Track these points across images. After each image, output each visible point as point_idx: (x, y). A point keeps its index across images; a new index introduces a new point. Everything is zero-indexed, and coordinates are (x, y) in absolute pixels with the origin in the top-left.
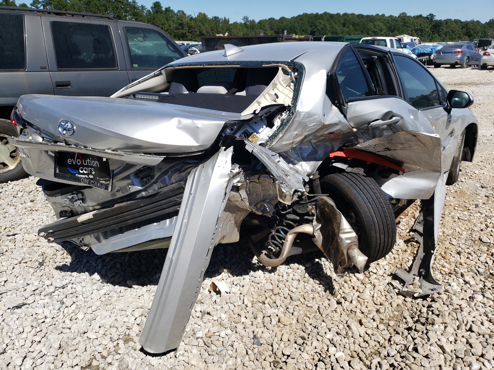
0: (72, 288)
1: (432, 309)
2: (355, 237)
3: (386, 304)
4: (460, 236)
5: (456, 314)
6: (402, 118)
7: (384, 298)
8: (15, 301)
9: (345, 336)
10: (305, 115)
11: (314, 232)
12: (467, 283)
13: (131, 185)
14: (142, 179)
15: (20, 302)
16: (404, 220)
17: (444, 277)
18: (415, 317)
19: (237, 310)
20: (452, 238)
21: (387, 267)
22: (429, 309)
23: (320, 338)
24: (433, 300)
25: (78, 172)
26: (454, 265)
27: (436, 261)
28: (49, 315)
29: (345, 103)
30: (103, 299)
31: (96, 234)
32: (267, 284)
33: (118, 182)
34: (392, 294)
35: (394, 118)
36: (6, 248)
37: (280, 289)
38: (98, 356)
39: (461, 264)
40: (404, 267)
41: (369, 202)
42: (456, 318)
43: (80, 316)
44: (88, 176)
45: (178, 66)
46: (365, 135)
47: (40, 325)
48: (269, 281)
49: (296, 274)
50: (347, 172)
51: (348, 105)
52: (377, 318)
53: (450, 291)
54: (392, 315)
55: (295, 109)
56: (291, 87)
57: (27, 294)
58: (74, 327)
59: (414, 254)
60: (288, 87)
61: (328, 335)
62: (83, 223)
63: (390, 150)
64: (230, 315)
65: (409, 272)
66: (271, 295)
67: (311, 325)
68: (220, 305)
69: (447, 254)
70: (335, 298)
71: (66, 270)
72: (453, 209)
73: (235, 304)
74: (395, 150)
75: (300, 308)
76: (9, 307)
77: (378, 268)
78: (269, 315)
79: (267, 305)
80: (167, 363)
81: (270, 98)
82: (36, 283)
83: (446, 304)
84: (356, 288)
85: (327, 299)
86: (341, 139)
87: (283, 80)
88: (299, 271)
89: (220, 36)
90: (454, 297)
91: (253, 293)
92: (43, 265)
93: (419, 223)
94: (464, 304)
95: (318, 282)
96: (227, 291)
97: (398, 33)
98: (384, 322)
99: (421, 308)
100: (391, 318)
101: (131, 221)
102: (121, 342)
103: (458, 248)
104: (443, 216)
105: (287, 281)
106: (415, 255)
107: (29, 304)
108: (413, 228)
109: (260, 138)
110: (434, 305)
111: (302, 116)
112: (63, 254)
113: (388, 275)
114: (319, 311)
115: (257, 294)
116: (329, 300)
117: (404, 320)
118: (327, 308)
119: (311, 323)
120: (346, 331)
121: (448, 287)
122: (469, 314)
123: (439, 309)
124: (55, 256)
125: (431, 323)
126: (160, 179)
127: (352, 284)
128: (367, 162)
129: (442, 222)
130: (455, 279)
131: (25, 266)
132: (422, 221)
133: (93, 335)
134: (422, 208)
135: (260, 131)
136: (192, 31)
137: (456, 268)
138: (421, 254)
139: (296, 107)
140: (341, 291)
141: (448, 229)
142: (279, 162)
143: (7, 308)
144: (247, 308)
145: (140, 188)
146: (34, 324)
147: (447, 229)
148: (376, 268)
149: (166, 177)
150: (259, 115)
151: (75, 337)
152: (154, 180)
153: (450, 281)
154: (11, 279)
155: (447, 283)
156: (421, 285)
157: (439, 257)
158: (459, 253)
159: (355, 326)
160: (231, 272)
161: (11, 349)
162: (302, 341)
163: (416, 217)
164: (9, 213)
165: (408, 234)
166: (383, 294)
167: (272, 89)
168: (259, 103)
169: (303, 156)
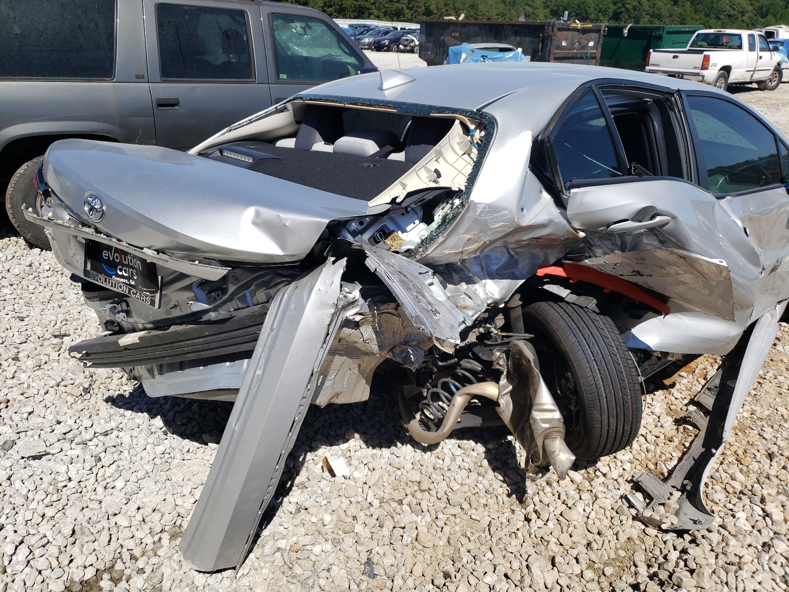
0: (118, 437)
1: (685, 557)
2: (559, 420)
3: (609, 534)
4: (782, 423)
5: (727, 574)
6: (674, 218)
7: (607, 522)
8: (34, 447)
9: (518, 583)
10: (484, 208)
11: (500, 396)
12: (767, 515)
13: (193, 300)
14: (210, 292)
15: (42, 449)
16: (684, 381)
17: (729, 499)
18: (654, 567)
19: (353, 510)
20: (765, 425)
21: (628, 466)
22: (682, 555)
23: (473, 581)
24: (693, 541)
25: (115, 272)
26: (754, 477)
27: (723, 466)
28: (74, 477)
29: (564, 189)
30: (158, 461)
31: (149, 366)
32: (413, 471)
33: (175, 294)
34: (622, 517)
35: (658, 219)
36: (46, 358)
37: (433, 483)
38: (126, 556)
39: (768, 478)
40: (661, 469)
41: (595, 360)
42: (725, 581)
43: (120, 484)
44: (129, 281)
45: (311, 100)
46: (605, 242)
47: (60, 491)
48: (417, 467)
49: (467, 459)
50: (568, 303)
51: (570, 193)
52: (583, 558)
53: (730, 527)
54: (613, 556)
55: (469, 198)
56: (473, 156)
57: (52, 438)
58: (107, 500)
59: (685, 448)
60: (466, 155)
61: (487, 578)
62: (126, 348)
63: (642, 275)
64: (339, 516)
65: (665, 480)
66: (416, 491)
67: (469, 552)
68: (326, 498)
69: (748, 455)
70: (523, 510)
71: (120, 404)
72: (785, 370)
73: (352, 499)
74: (651, 276)
75: (458, 520)
76: (24, 456)
77: (612, 465)
78: (403, 525)
79: (406, 507)
80: (220, 586)
81: (427, 175)
82: (71, 422)
83: (716, 551)
84: (563, 497)
85: (509, 510)
86: (560, 246)
87: (459, 144)
88: (475, 454)
89: (449, 20)
90: (732, 541)
91: (386, 484)
92: (89, 392)
93: (709, 389)
94: (748, 556)
95: (501, 478)
96: (345, 475)
97: (773, 20)
98: (596, 566)
99: (669, 551)
100: (611, 560)
101: (192, 354)
102: (166, 537)
103: (770, 446)
104: (761, 381)
105: (449, 470)
106: (685, 450)
107: (53, 455)
108: (695, 399)
109: (408, 239)
110: (693, 550)
111: (479, 211)
112: (121, 378)
113: (626, 481)
114: (489, 530)
115: (391, 487)
116: (513, 511)
117: (633, 568)
118: (504, 526)
119: (469, 548)
120: (522, 575)
121: (729, 521)
122: (752, 577)
123: (697, 561)
124: (108, 380)
125: (676, 584)
126: (238, 296)
127: (559, 489)
128: (604, 288)
129: (755, 393)
130: (747, 507)
131: (64, 391)
132: (716, 387)
133: (125, 522)
134: (723, 361)
135: (408, 228)
136: (413, 7)
137: (756, 485)
138: (697, 449)
139: (470, 194)
140: (536, 499)
141: (764, 407)
142: (432, 284)
143: (21, 457)
144: (372, 509)
145: (205, 306)
146: (51, 489)
147: (762, 406)
148: (608, 465)
149: (247, 292)
150: (403, 205)
151: (99, 520)
152: (227, 296)
153: (735, 509)
154: (39, 410)
155: (731, 510)
156: (679, 509)
157: (731, 459)
158: (771, 456)
159: (540, 567)
160: (365, 440)
161: (11, 524)
162: (443, 581)
163: (709, 377)
164: (68, 299)
165: (685, 408)
166: (608, 514)
167: (435, 159)
168: (404, 186)
169: (489, 269)
